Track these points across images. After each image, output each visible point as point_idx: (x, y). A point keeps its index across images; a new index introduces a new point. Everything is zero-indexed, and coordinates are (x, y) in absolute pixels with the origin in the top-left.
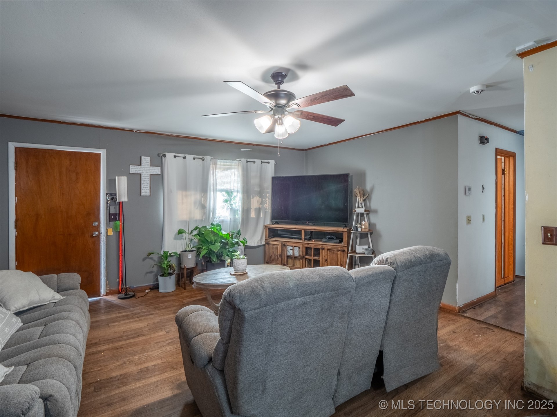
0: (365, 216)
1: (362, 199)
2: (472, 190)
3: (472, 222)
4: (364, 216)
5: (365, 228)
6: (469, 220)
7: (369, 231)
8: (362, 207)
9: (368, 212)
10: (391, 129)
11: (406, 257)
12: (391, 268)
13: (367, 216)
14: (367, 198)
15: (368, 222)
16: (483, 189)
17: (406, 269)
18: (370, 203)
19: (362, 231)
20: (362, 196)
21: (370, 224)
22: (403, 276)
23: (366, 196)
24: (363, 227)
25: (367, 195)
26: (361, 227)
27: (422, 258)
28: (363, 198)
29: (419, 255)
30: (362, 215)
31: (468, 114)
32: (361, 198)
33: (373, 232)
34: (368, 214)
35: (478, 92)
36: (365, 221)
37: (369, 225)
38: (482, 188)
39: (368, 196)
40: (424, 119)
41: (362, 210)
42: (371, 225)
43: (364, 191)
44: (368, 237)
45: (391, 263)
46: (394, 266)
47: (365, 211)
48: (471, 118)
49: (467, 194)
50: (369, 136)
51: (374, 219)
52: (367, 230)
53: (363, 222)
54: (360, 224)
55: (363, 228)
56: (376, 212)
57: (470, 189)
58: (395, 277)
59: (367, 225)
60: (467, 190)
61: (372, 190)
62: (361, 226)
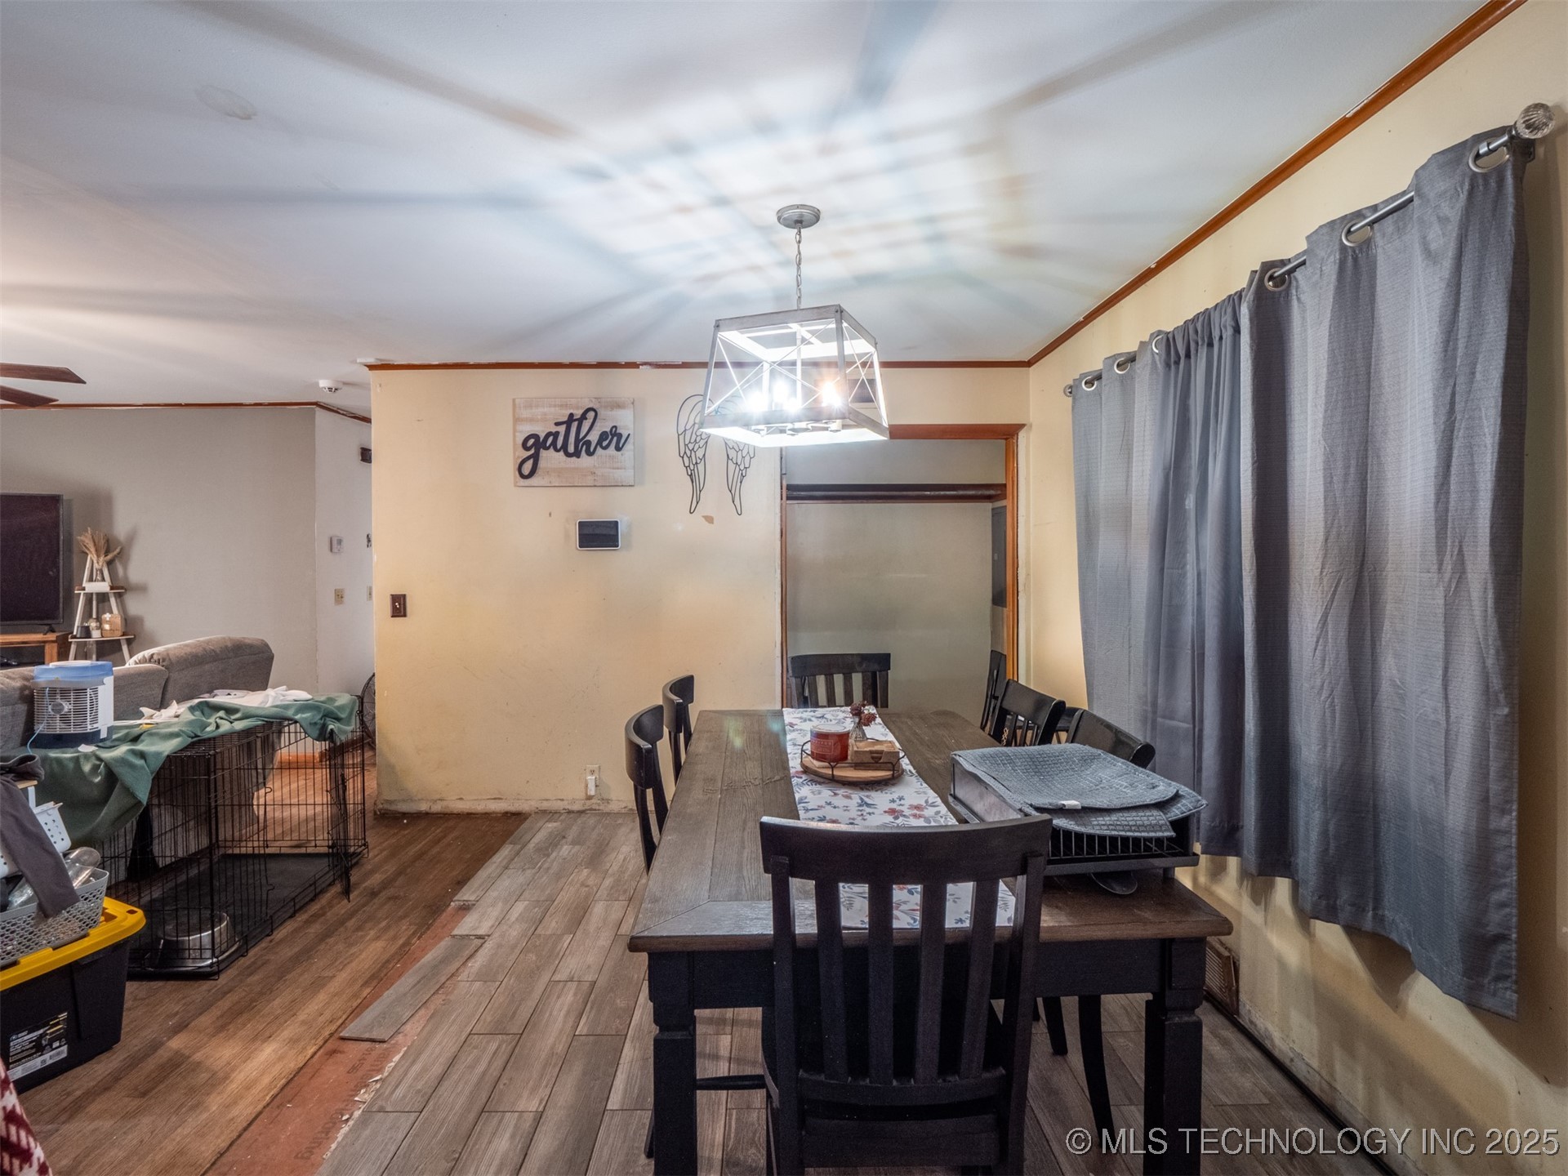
0: (113, 600)
1: (102, 559)
2: (344, 543)
3: (346, 599)
4: (109, 601)
5: (111, 630)
6: (339, 596)
7: (123, 635)
8: (103, 580)
9: (121, 589)
10: (180, 405)
11: (188, 650)
12: (159, 667)
13: (118, 600)
14: (115, 556)
15: (122, 613)
16: (369, 541)
17: (187, 667)
18: (125, 568)
19: (103, 637)
20: (103, 552)
21: (126, 620)
22: (181, 678)
23: (115, 553)
24: (107, 627)
25: (118, 550)
26: (100, 628)
27: (218, 651)
28: (106, 556)
29: (212, 648)
30: (103, 598)
31: (335, 409)
32: (98, 556)
33: (135, 635)
34: (119, 596)
35: (330, 389)
36: (111, 612)
37: (124, 622)
38: (366, 540)
39: (119, 554)
40: (253, 402)
41: (103, 587)
42: (128, 622)
43: (108, 541)
44: (120, 649)
45: (159, 660)
46: (164, 664)
47: (112, 588)
48: (343, 414)
49: (335, 550)
50: (123, 410)
51: (135, 606)
52: (120, 633)
53: (107, 616)
54: (98, 619)
55: (106, 630)
56: (142, 589)
57: (340, 542)
58: (167, 681)
59: (118, 621)
60: (334, 544)
61: (131, 538)
62: (101, 624)
